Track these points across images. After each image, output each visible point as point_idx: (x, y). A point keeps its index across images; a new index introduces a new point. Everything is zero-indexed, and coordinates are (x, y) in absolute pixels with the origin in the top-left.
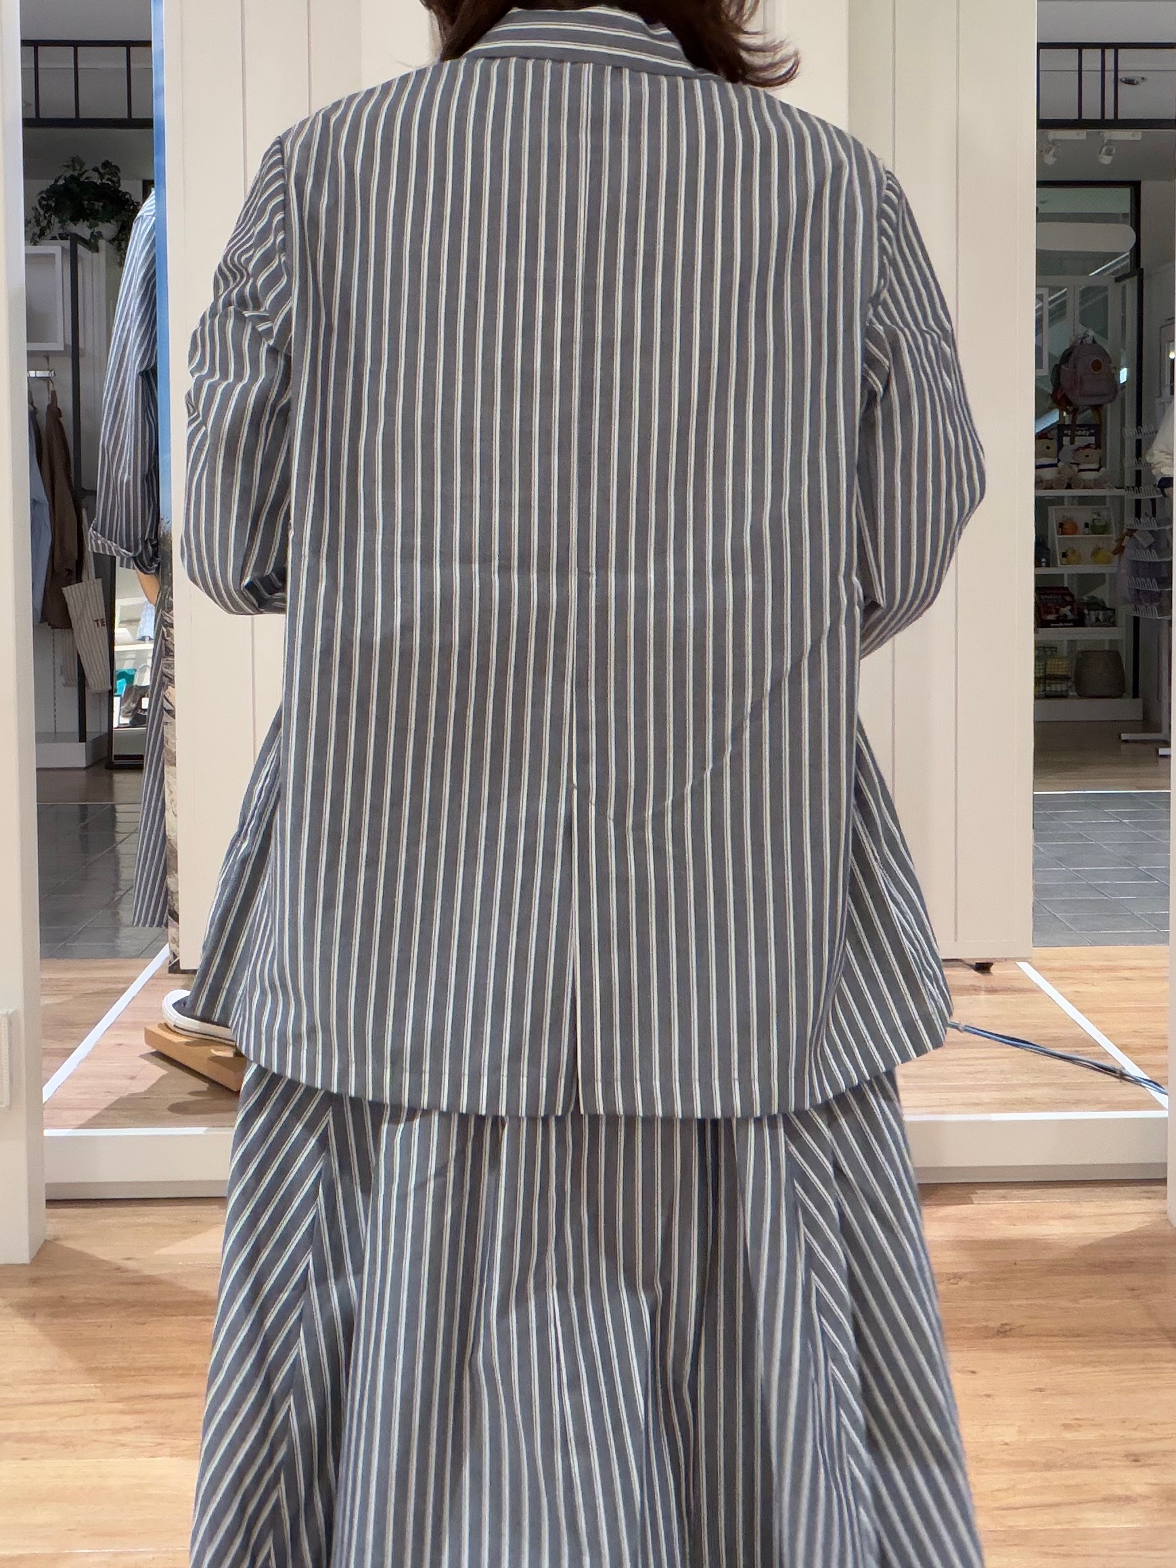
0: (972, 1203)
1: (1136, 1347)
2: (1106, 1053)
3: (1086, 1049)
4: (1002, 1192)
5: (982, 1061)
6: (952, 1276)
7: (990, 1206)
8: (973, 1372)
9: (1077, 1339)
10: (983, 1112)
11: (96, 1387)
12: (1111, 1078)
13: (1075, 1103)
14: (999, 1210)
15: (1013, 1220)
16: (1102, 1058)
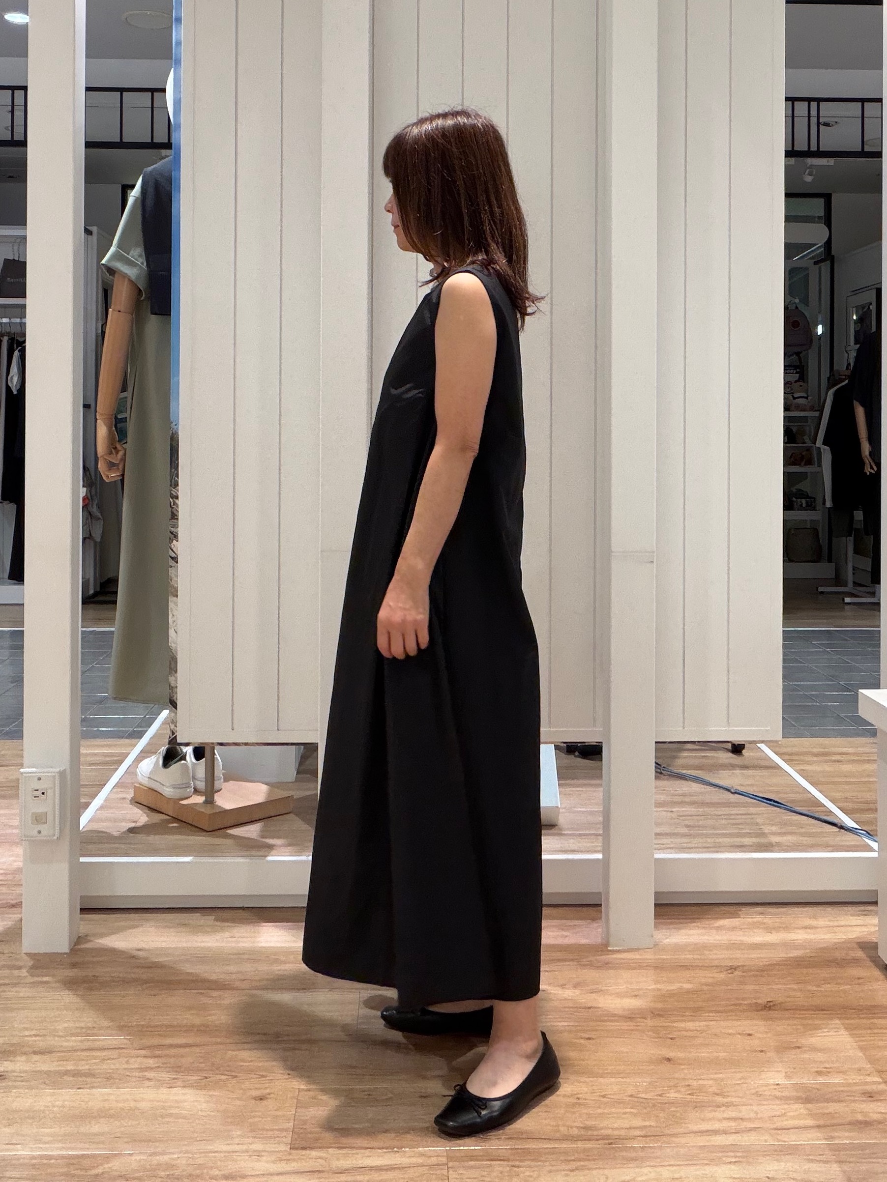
0: (740, 917)
2: (830, 810)
3: (817, 809)
4: (759, 909)
5: (742, 817)
6: (729, 968)
7: (752, 920)
10: (744, 852)
11: (125, 1039)
12: (836, 829)
13: (811, 847)
14: (759, 922)
15: (769, 929)
16: (827, 816)
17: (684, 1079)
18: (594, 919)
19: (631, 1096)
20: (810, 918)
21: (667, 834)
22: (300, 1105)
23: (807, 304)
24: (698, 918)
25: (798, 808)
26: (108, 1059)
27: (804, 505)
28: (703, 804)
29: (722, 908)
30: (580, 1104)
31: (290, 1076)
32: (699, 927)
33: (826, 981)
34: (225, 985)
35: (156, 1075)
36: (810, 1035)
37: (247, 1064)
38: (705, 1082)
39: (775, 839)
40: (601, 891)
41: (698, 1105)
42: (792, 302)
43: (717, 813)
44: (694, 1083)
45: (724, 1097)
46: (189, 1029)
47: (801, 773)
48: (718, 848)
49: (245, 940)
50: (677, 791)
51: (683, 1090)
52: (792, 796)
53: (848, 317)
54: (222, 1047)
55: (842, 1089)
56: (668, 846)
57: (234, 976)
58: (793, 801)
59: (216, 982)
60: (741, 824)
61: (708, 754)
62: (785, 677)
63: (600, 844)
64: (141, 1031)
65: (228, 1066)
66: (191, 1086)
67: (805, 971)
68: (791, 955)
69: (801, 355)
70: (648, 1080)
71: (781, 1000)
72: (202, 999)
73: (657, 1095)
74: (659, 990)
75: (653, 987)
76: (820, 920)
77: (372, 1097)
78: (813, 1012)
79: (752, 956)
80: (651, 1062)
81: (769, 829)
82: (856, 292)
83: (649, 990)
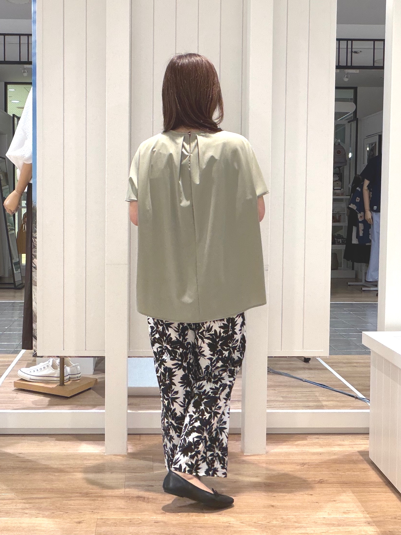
0: (307, 440)
1: (366, 488)
2: (352, 390)
3: (345, 389)
4: (317, 436)
5: (309, 392)
6: (302, 464)
7: (314, 441)
8: (311, 495)
9: (345, 485)
10: (310, 409)
11: (15, 495)
12: (354, 399)
13: (342, 407)
14: (316, 442)
15: (321, 446)
16: (350, 392)
17: (280, 515)
18: (237, 441)
19: (255, 523)
20: (341, 441)
21: (272, 400)
22: (97, 526)
23: (344, 142)
24: (287, 441)
25: (336, 389)
26: (7, 504)
27: (341, 242)
28: (290, 386)
29: (299, 436)
30: (230, 526)
31: (93, 513)
32: (287, 445)
33: (348, 470)
34: (61, 470)
35: (29, 511)
36: (340, 495)
37: (72, 507)
38: (291, 517)
39: (324, 403)
40: (240, 427)
41: (286, 527)
42: (337, 141)
43: (297, 390)
44: (285, 517)
45: (299, 523)
46: (45, 490)
47: (338, 372)
48: (297, 407)
49: (71, 449)
50: (277, 380)
51: (279, 520)
52: (333, 383)
53: (365, 149)
54: (61, 498)
55: (355, 520)
56: (272, 406)
57: (65, 466)
58: (333, 385)
59: (57, 469)
60: (309, 396)
61: (292, 363)
62: (331, 326)
63: (240, 405)
64: (22, 491)
65: (64, 508)
66: (46, 517)
67: (338, 465)
68: (332, 458)
69: (340, 168)
70: (263, 515)
71: (326, 479)
72: (51, 476)
73: (267, 522)
74: (269, 474)
75: (265, 472)
76: (345, 441)
77: (132, 522)
78: (342, 485)
79: (313, 458)
80: (264, 507)
81: (322, 399)
82: (369, 136)
83: (263, 473)
